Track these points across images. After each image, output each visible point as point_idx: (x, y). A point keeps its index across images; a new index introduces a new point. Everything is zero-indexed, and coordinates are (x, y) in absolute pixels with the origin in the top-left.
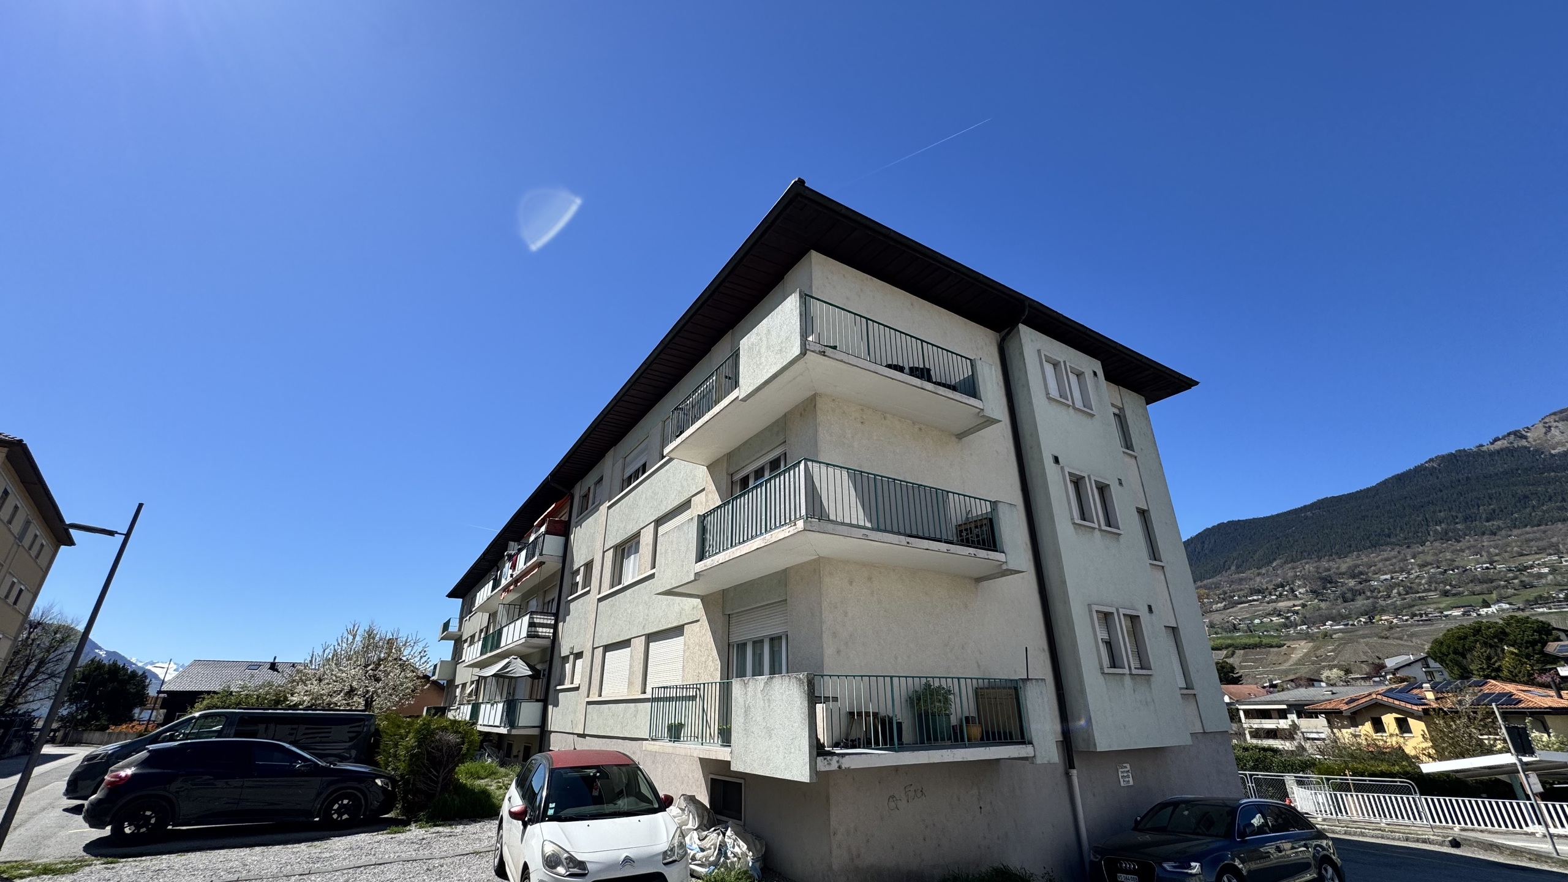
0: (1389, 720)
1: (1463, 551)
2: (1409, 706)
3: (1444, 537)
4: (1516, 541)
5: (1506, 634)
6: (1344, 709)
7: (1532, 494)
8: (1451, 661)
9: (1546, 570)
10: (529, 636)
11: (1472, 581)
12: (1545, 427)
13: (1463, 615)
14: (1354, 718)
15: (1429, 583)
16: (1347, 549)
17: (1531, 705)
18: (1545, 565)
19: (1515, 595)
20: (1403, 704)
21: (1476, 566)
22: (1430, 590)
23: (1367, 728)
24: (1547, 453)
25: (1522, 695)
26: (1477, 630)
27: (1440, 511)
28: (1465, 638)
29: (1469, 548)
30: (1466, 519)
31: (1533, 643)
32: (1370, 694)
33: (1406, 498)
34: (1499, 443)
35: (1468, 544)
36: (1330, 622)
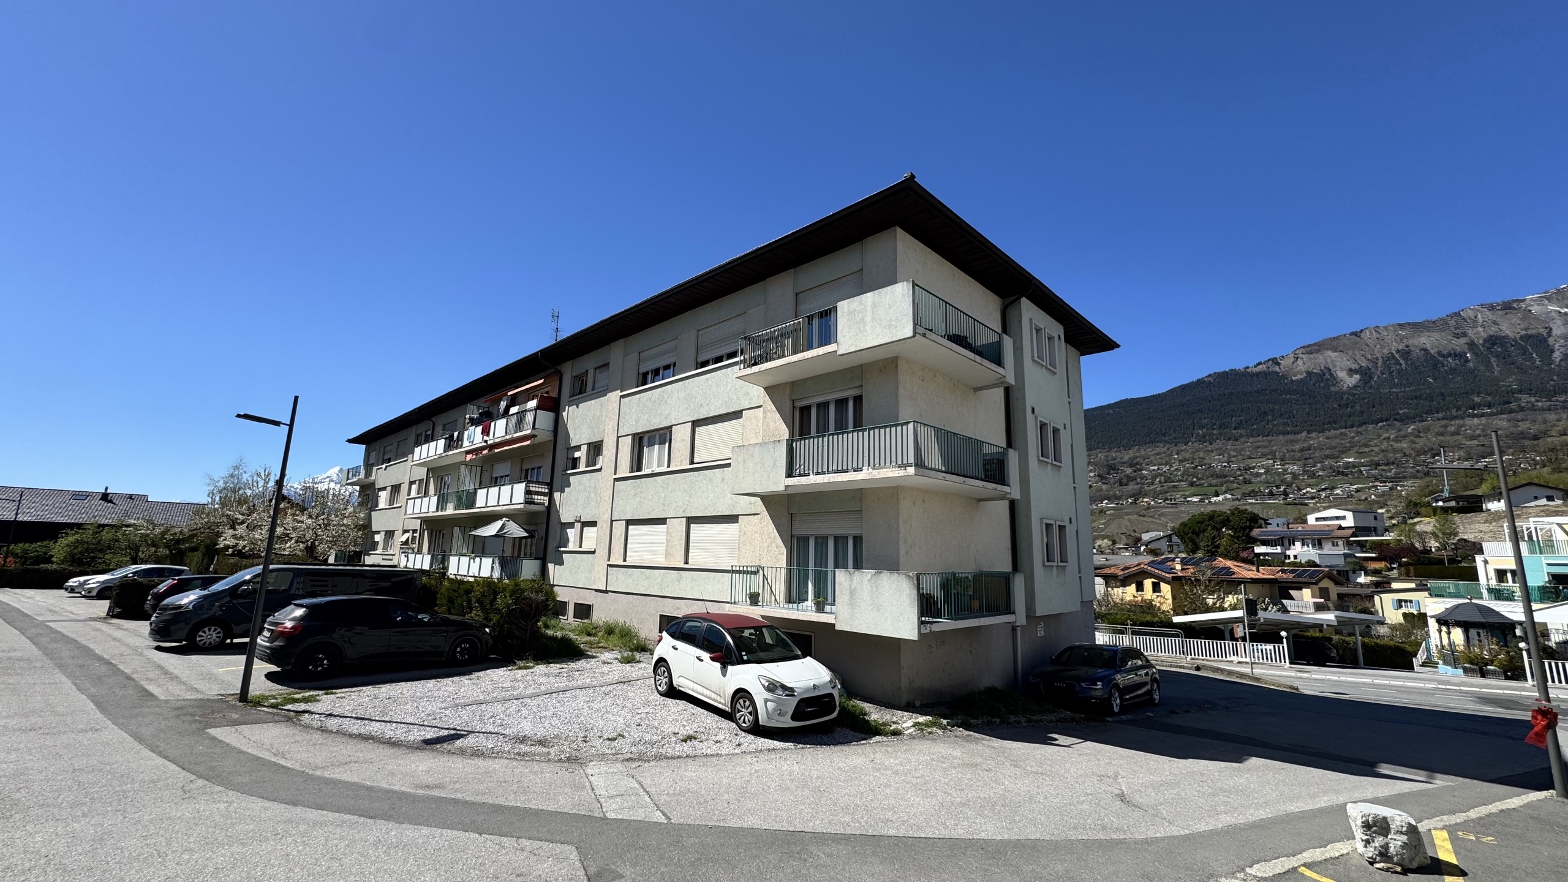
0: (1148, 583)
1: (1212, 451)
2: (1164, 574)
3: (1202, 439)
4: (1249, 447)
5: (1228, 520)
6: (1120, 574)
7: (1270, 411)
8: (1188, 538)
9: (1262, 471)
10: (526, 502)
11: (1212, 476)
12: (1294, 357)
13: (1200, 501)
14: (1124, 582)
15: (1183, 475)
16: (1132, 443)
17: (1240, 576)
18: (1262, 467)
19: (1237, 488)
20: (1160, 572)
21: (1218, 463)
22: (1182, 481)
23: (1131, 589)
24: (1289, 379)
25: (1236, 569)
26: (1212, 516)
27: (1205, 419)
28: (1203, 522)
29: (1217, 450)
30: (1221, 426)
31: (1244, 529)
32: (1139, 565)
33: (1184, 405)
34: (1260, 367)
35: (1217, 447)
36: (1106, 501)
